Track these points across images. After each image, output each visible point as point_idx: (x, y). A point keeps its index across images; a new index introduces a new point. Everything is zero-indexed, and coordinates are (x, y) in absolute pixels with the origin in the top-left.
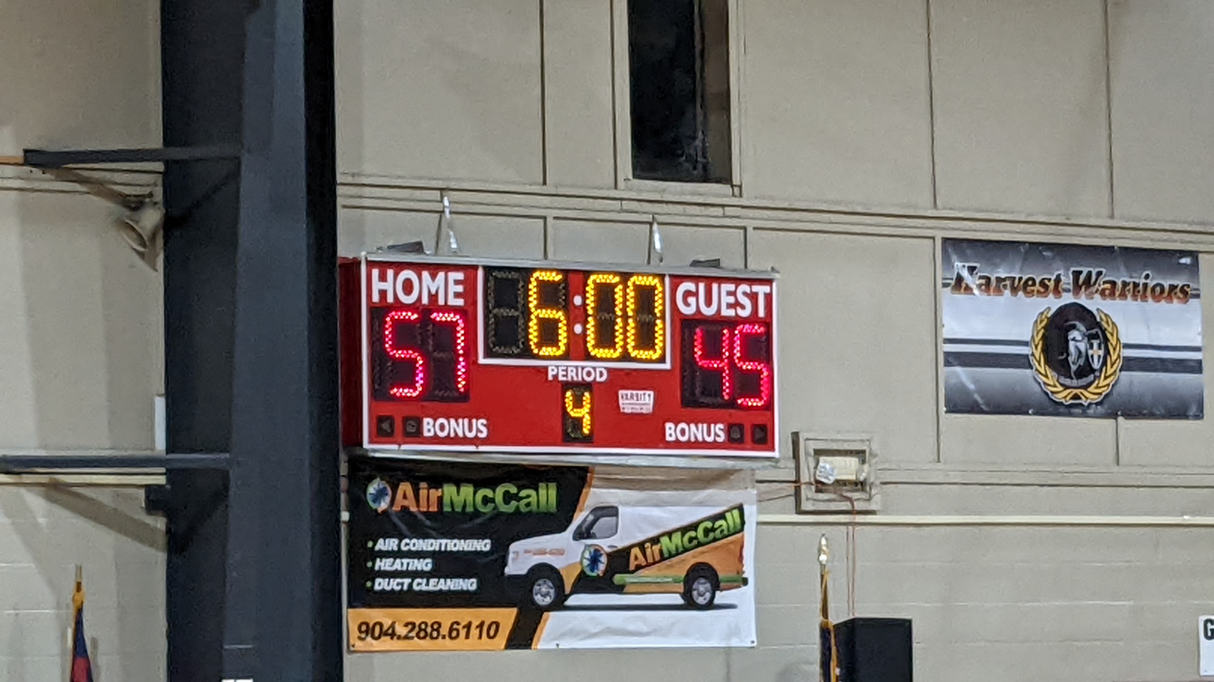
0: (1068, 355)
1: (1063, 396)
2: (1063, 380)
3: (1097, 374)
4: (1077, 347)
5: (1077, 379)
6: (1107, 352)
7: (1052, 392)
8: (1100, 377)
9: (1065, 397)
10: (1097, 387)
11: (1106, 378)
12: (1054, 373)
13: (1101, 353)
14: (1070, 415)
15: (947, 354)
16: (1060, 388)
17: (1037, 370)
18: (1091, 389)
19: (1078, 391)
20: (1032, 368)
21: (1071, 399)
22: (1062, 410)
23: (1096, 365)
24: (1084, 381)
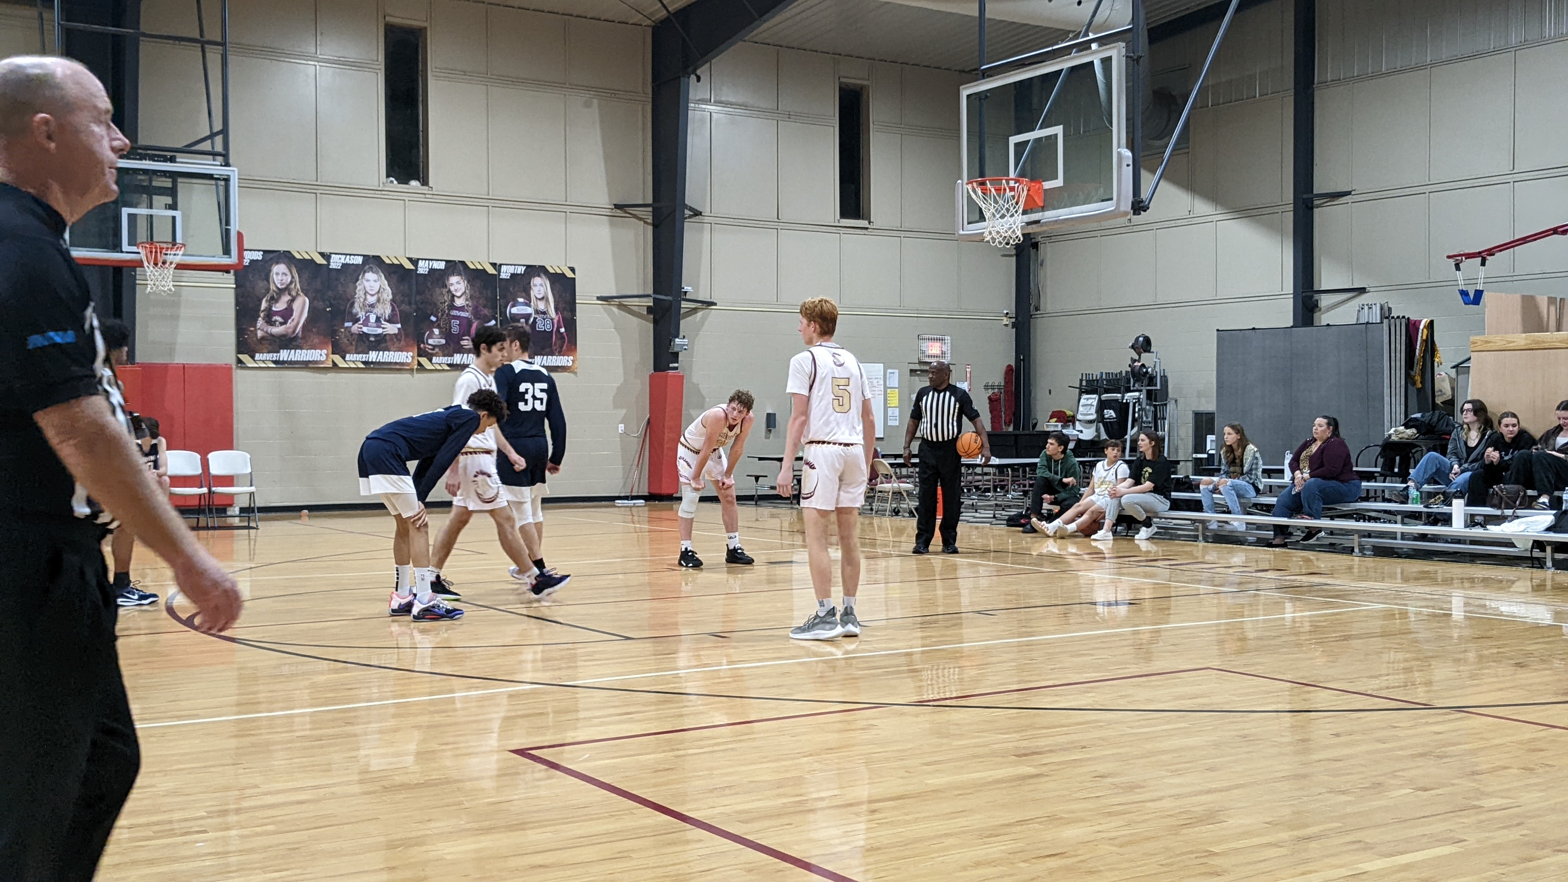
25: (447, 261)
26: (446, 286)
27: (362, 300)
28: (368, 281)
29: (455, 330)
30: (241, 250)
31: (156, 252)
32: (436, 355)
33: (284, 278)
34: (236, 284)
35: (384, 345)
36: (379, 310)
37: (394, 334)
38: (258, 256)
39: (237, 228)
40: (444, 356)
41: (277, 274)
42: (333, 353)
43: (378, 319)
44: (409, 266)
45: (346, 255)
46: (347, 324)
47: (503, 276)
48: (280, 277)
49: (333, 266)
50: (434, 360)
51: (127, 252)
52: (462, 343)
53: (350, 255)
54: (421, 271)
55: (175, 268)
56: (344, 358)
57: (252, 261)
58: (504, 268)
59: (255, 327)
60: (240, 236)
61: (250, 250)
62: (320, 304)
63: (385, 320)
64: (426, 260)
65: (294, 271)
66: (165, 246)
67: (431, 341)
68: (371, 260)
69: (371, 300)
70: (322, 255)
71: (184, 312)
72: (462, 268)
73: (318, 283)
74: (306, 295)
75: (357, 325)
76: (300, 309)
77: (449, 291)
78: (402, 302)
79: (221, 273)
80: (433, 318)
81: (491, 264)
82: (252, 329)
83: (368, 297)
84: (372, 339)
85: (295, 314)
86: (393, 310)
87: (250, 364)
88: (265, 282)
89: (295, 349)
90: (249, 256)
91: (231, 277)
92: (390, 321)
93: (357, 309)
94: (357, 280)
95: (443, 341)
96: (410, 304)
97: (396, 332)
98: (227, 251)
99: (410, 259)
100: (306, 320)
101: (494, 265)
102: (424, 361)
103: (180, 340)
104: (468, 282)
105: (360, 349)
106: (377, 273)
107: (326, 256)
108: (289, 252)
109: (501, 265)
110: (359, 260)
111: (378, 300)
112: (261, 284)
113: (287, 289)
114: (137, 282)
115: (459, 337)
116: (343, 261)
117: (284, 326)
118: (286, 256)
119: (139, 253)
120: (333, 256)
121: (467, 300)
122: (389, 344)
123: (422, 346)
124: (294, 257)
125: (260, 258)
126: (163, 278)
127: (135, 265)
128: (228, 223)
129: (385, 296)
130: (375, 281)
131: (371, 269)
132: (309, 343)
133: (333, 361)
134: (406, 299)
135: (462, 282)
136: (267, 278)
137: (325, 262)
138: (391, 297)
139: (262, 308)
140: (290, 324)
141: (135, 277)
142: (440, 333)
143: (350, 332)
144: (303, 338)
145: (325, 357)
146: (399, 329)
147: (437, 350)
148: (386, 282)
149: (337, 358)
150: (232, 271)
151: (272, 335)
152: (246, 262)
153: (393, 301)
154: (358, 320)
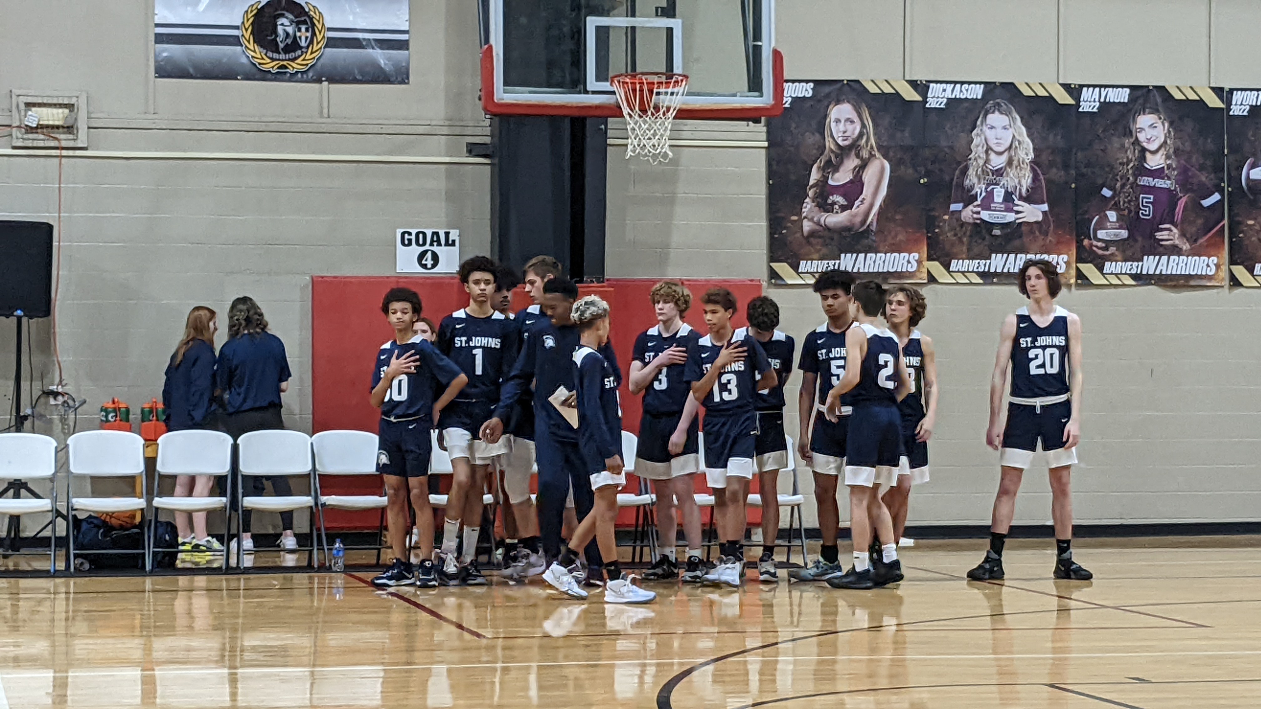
0: (277, 36)
1: (270, 66)
2: (270, 54)
3: (304, 50)
4: (285, 30)
5: (285, 53)
6: (314, 34)
7: (260, 64)
8: (306, 52)
9: (273, 67)
10: (304, 60)
11: (312, 53)
12: (262, 50)
13: (309, 35)
14: (275, 80)
15: (157, 35)
16: (269, 61)
17: (246, 47)
18: (299, 61)
19: (285, 63)
20: (242, 45)
21: (278, 68)
22: (269, 76)
23: (303, 44)
24: (292, 55)
25: (1132, 88)
26: (1128, 132)
27: (981, 162)
28: (992, 128)
29: (1147, 212)
30: (779, 81)
31: (641, 90)
32: (1111, 258)
33: (850, 127)
34: (768, 140)
35: (1017, 243)
36: (1010, 180)
37: (1036, 222)
38: (806, 91)
39: (773, 45)
40: (1125, 260)
41: (838, 121)
42: (930, 258)
43: (1008, 197)
44: (1063, 98)
45: (956, 83)
46: (954, 207)
47: (1236, 110)
48: (841, 127)
49: (932, 103)
50: (1108, 267)
51: (594, 92)
52: (1159, 235)
53: (962, 83)
54: (1085, 107)
55: (675, 118)
56: (947, 266)
57: (795, 100)
58: (1237, 97)
59: (799, 213)
60: (777, 56)
61: (793, 81)
62: (908, 172)
63: (1021, 198)
64: (1095, 86)
65: (866, 114)
66: (656, 79)
67: (1101, 234)
68: (997, 91)
69: (997, 162)
70: (914, 84)
71: (682, 190)
72: (1159, 100)
73: (907, 134)
74: (885, 157)
75: (971, 207)
76: (874, 182)
77: (1137, 142)
78: (1052, 164)
79: (745, 123)
80: (1106, 192)
81: (1213, 89)
82: (794, 218)
83: (992, 156)
84: (997, 232)
85: (867, 191)
86: (1035, 179)
87: (791, 278)
88: (817, 136)
89: (866, 252)
90: (791, 91)
91: (761, 128)
92: (1029, 199)
93: (972, 178)
94: (974, 127)
95: (1124, 234)
96: (1066, 167)
97: (1040, 218)
98: (755, 85)
99: (1067, 87)
100: (885, 200)
101: (1218, 91)
102: (1089, 269)
103: (676, 238)
104: (1171, 124)
105: (976, 250)
106: (1008, 113)
107: (921, 87)
108: (858, 82)
109: (1231, 91)
110: (977, 92)
111: (1010, 163)
112: (811, 139)
113: (854, 147)
114: (609, 141)
115: (1154, 226)
116: (948, 94)
117: (847, 212)
118: (853, 90)
119: (613, 93)
120: (932, 85)
121: (1168, 157)
122: (1026, 239)
123: (1086, 242)
124: (866, 90)
125: (809, 94)
126: (654, 135)
127: (606, 112)
128: (757, 36)
129: (1021, 154)
130: (1005, 128)
131: (997, 107)
132: (890, 240)
133: (929, 272)
134: (1059, 159)
135: (1159, 124)
136: (821, 128)
137: (918, 98)
138: (1031, 156)
139: (812, 182)
140: (858, 208)
141: (604, 134)
142: (1120, 218)
143: (959, 219)
144: (880, 231)
145: (915, 264)
146: (1044, 213)
147: (1112, 249)
148: (1024, 129)
149: (936, 267)
150: (763, 119)
151: (827, 228)
152: (787, 101)
153: (1035, 163)
154: (975, 198)
